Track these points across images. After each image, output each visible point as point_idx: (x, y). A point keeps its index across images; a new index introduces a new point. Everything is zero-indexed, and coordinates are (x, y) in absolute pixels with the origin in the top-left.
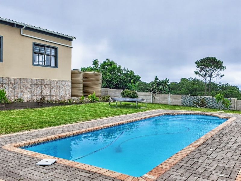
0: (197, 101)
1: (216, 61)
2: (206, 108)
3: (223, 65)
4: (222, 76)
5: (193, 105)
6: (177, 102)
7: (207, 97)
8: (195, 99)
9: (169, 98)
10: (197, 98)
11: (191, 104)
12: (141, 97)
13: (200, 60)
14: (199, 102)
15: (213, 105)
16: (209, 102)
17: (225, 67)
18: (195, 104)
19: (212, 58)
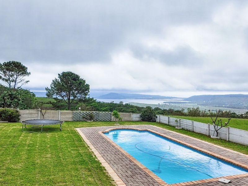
0: (86, 116)
1: (22, 67)
2: (93, 121)
3: (27, 70)
4: (27, 82)
5: (82, 120)
6: (67, 118)
7: (94, 112)
8: (85, 115)
9: (60, 115)
10: (86, 114)
11: (81, 119)
12: (24, 115)
13: (3, 64)
14: (88, 117)
15: (99, 118)
16: (96, 116)
17: (30, 73)
18: (84, 119)
19: (17, 63)
